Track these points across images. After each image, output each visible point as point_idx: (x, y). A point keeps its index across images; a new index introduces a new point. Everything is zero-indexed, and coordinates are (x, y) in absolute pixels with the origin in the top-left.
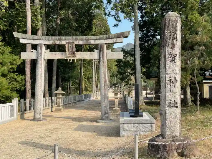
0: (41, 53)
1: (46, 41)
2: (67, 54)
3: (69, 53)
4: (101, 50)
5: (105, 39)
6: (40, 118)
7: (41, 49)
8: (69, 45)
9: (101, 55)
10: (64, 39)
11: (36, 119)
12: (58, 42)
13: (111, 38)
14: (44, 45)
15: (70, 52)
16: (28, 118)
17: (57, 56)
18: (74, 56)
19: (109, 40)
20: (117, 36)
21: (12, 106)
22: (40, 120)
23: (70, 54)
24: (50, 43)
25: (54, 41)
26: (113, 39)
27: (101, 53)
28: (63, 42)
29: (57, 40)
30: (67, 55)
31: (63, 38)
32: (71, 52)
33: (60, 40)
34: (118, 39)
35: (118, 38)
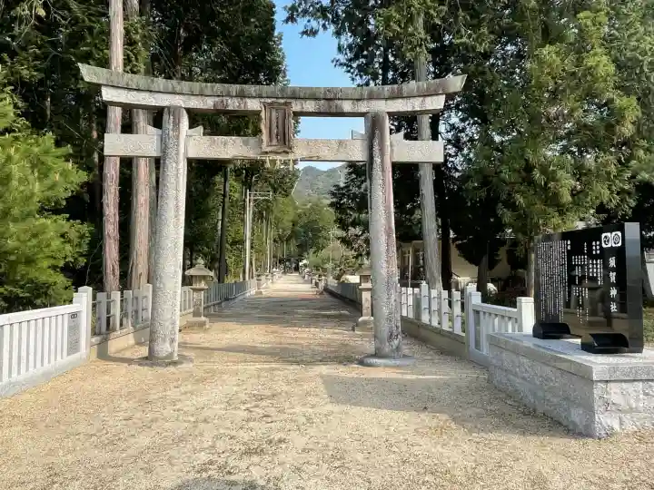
0: (178, 138)
1: (192, 97)
2: (265, 144)
3: (271, 141)
4: (377, 132)
5: (386, 99)
6: (171, 354)
7: (177, 124)
8: (274, 114)
9: (376, 148)
10: (254, 94)
11: (158, 358)
12: (233, 104)
13: (409, 97)
14: (185, 112)
15: (274, 136)
16: (120, 355)
17: (230, 148)
18: (286, 149)
19: (400, 100)
20: (427, 91)
21: (74, 316)
22: (175, 363)
23: (275, 142)
24: (207, 103)
25: (221, 98)
26: (412, 100)
27: (376, 143)
28: (253, 105)
29: (232, 97)
30: (265, 148)
31: (252, 89)
32: (277, 135)
33: (242, 95)
34: (428, 100)
35: (428, 96)
